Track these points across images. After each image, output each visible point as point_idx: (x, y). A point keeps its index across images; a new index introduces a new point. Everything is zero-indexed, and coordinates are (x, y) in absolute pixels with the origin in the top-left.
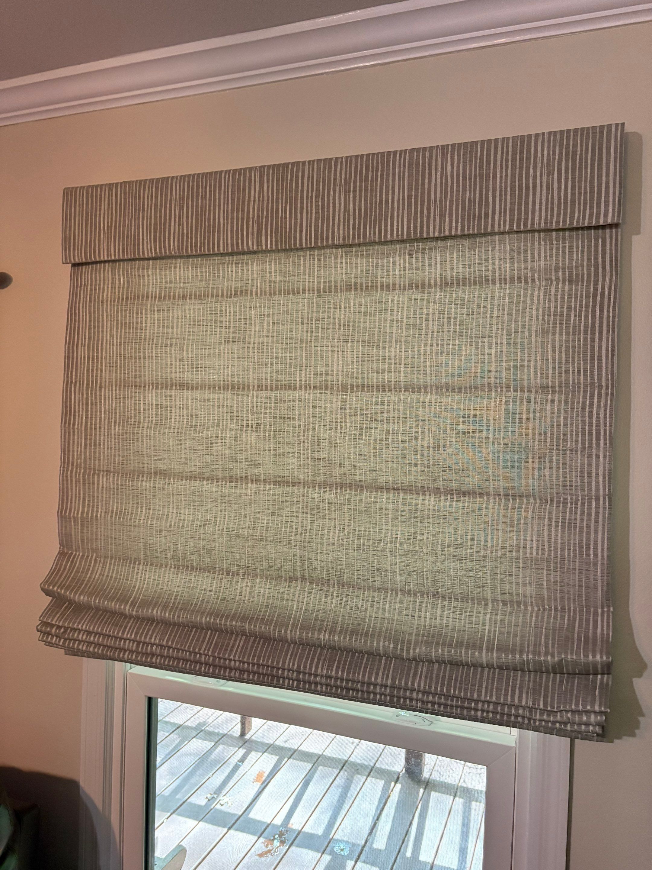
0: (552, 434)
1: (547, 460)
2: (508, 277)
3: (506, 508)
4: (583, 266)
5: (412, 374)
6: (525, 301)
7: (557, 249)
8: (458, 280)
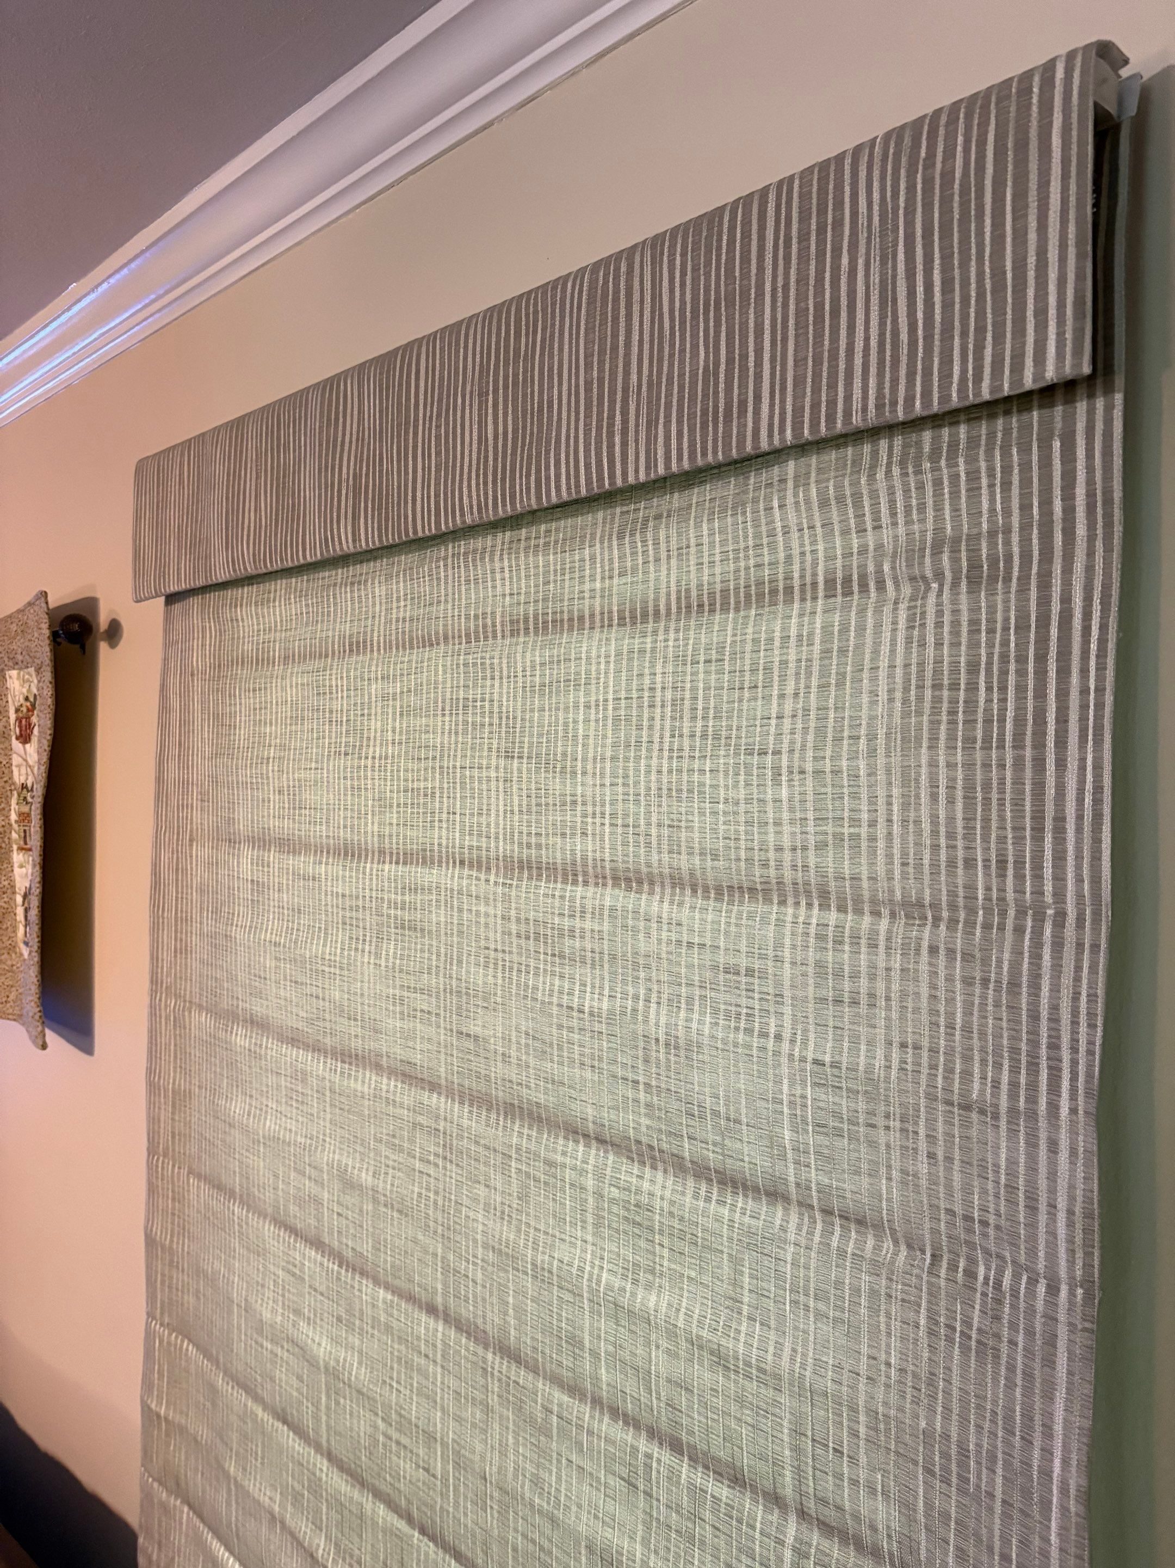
0: (933, 1051)
1: (922, 1131)
2: (821, 579)
3: (825, 1245)
4: (1007, 531)
5: (625, 844)
6: (859, 647)
7: (938, 483)
8: (712, 594)
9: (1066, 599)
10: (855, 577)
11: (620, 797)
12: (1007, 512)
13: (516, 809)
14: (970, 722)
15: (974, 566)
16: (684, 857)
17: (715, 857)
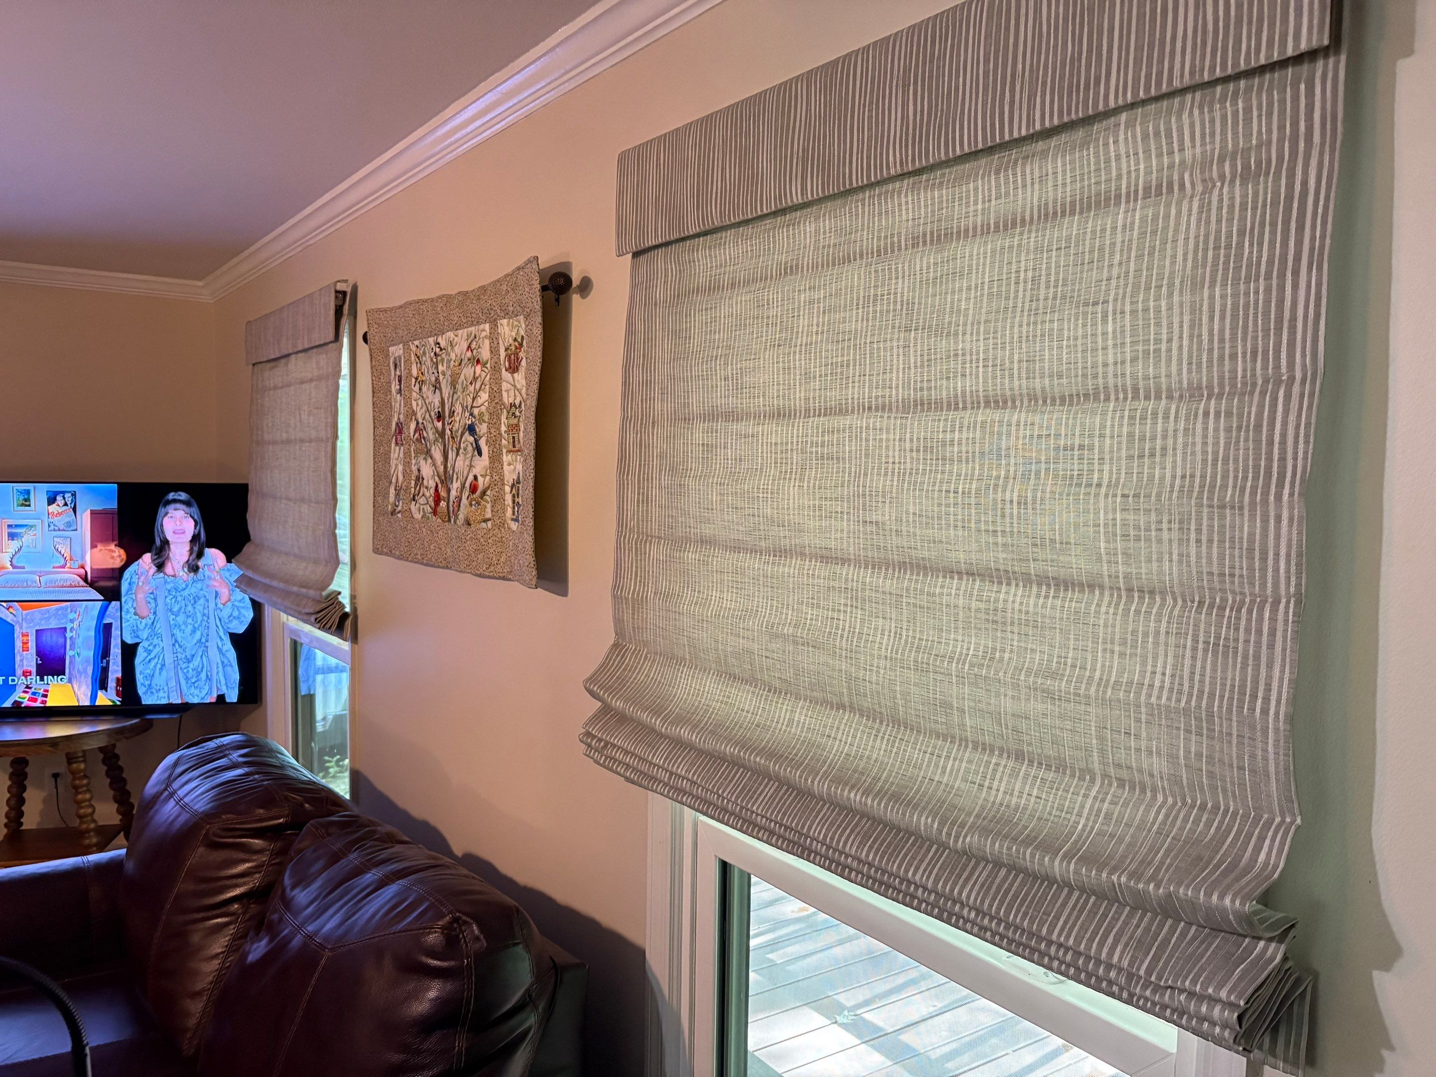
0: (1203, 477)
1: (1193, 527)
2: (1141, 187)
3: (1127, 611)
4: (1269, 142)
5: (994, 377)
6: (1165, 228)
7: (1224, 118)
8: (1063, 205)
9: (1305, 183)
10: (1165, 184)
11: (991, 347)
12: (1269, 131)
13: (912, 365)
14: (1238, 269)
15: (1246, 166)
16: (1038, 380)
17: (1060, 377)
